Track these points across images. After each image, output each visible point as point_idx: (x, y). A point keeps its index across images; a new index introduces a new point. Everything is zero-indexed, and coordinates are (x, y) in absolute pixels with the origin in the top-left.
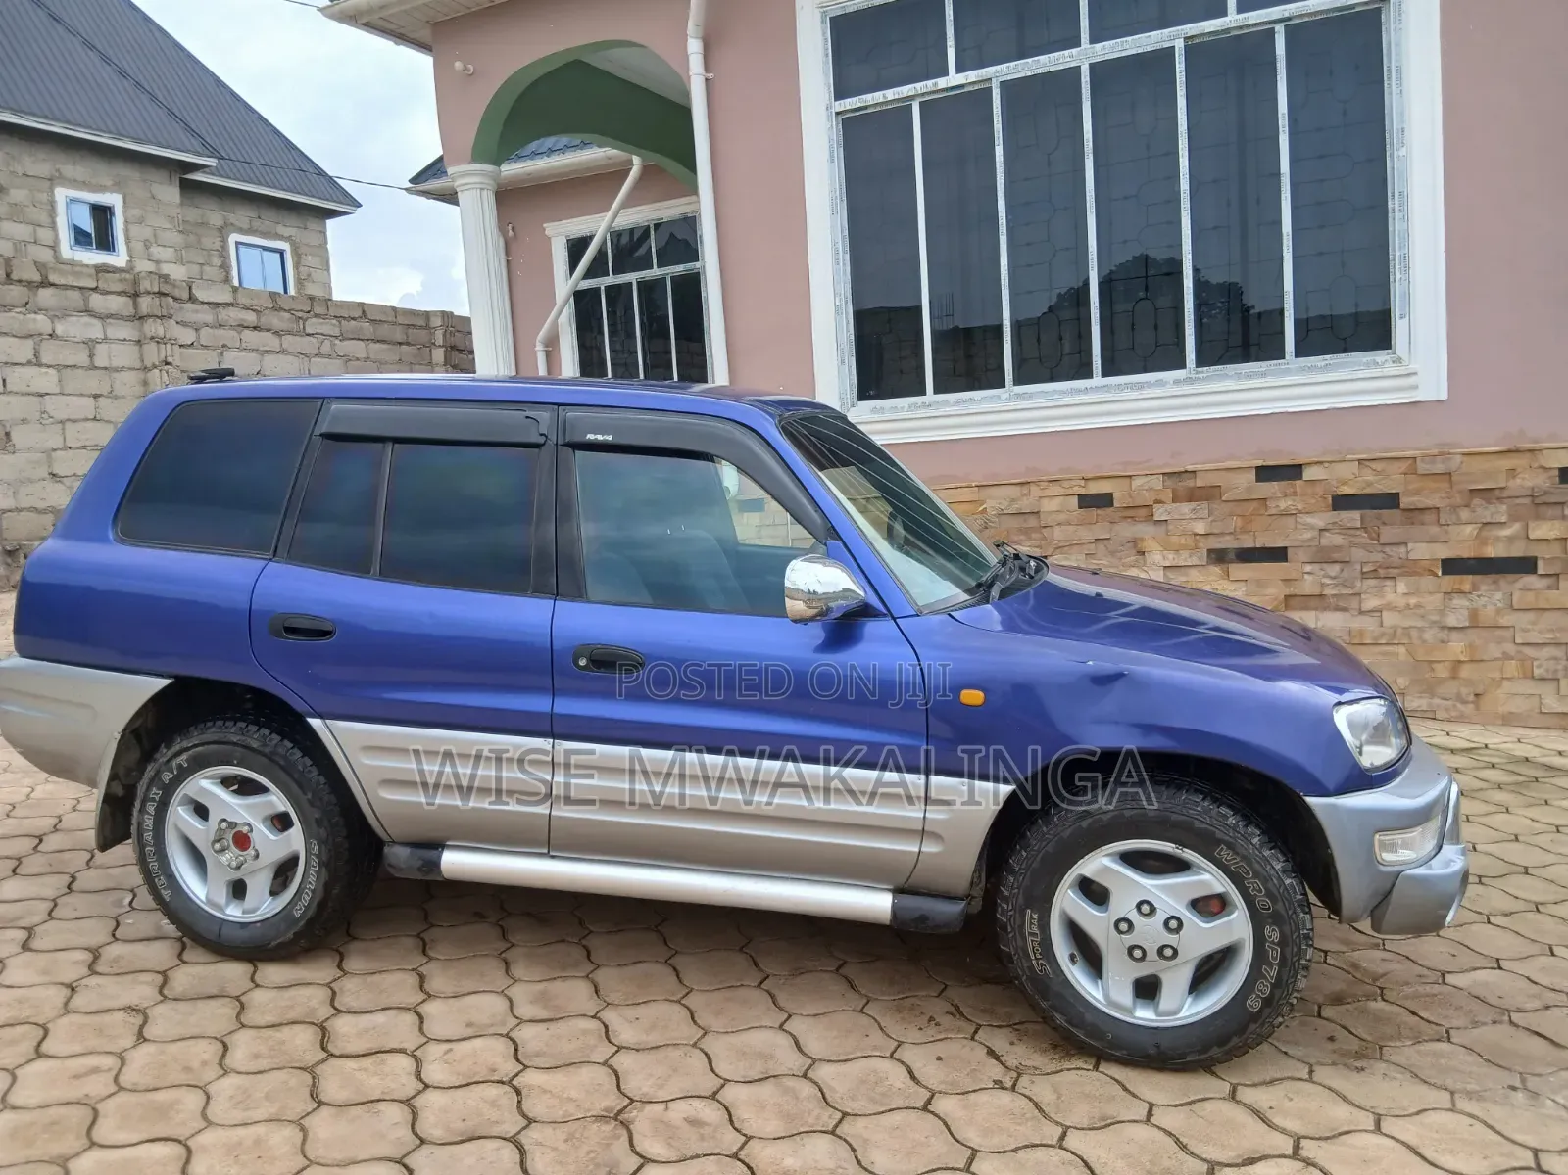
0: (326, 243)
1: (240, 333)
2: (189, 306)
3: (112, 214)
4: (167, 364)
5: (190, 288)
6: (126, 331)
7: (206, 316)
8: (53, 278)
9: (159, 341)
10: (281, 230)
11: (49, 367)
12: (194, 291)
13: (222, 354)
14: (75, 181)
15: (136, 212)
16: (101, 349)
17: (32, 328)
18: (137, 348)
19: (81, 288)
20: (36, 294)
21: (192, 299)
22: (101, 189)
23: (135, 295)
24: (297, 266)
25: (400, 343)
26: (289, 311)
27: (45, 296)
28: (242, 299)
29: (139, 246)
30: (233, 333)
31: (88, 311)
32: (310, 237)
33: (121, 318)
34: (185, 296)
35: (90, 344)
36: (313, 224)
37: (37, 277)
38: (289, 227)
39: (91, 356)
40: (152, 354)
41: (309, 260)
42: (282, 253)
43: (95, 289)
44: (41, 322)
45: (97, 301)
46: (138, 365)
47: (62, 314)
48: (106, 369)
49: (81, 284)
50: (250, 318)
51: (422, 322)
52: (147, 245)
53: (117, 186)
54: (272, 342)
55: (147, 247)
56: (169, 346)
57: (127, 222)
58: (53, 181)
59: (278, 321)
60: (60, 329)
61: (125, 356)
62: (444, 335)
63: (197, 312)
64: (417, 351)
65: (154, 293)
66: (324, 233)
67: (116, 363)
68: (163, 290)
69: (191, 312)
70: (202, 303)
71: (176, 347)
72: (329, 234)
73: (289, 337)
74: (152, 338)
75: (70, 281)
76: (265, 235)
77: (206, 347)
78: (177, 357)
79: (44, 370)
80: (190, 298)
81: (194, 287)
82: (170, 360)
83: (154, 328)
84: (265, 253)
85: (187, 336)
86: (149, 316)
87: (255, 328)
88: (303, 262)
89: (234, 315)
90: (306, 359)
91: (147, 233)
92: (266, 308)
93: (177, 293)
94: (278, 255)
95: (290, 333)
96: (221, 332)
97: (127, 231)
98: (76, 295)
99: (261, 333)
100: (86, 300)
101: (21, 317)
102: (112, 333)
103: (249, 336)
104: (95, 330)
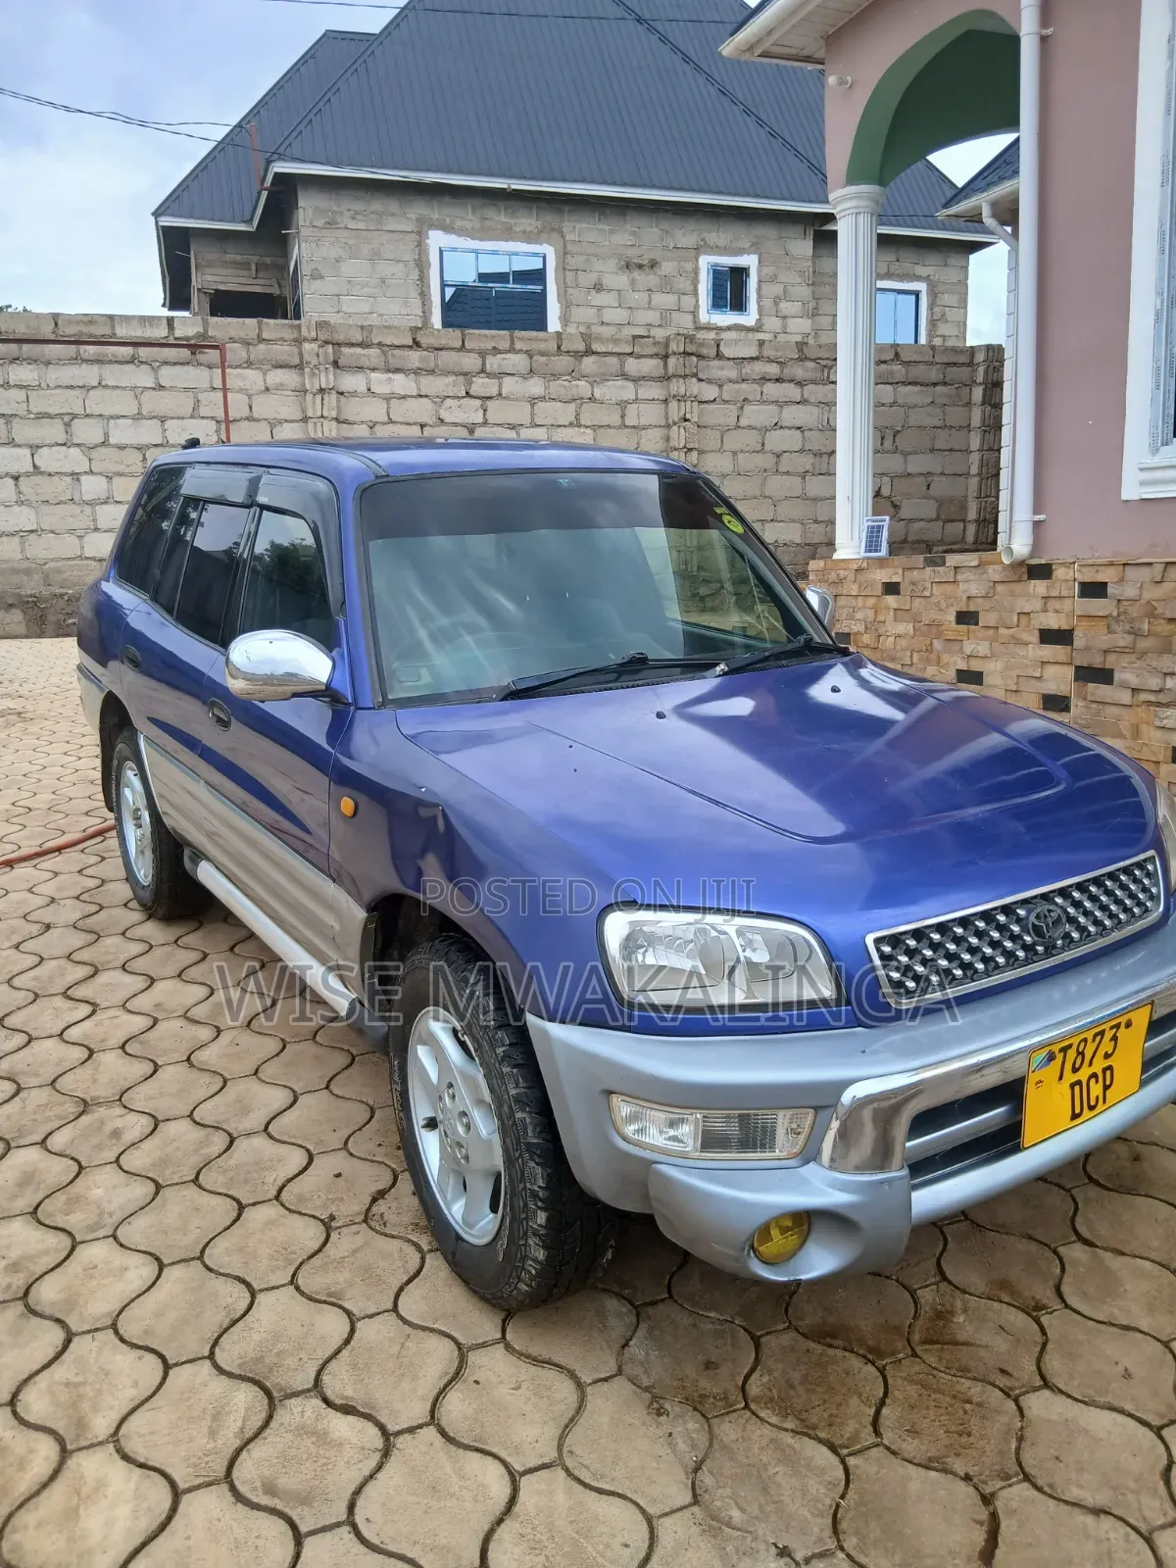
0: (966, 278)
1: (762, 386)
2: (715, 363)
3: (748, 275)
4: (686, 420)
5: (718, 346)
6: (654, 391)
7: (731, 372)
8: (596, 347)
9: (681, 399)
10: (920, 270)
11: (587, 427)
12: (721, 348)
13: (742, 408)
14: (717, 247)
15: (768, 270)
16: (632, 409)
17: (574, 393)
18: (663, 406)
19: (619, 354)
20: (580, 362)
21: (719, 356)
22: (739, 252)
23: (666, 357)
24: (931, 306)
25: (935, 384)
26: (814, 360)
27: (589, 364)
28: (767, 352)
29: (768, 303)
30: (755, 386)
31: (625, 376)
32: (951, 275)
33: (652, 379)
34: (714, 352)
35: (623, 405)
36: (954, 260)
37: (581, 347)
38: (930, 266)
39: (623, 417)
40: (675, 410)
41: (946, 299)
42: (917, 294)
43: (631, 354)
44: (583, 387)
45: (632, 366)
46: (663, 423)
47: (604, 378)
48: (634, 427)
49: (619, 351)
50: (773, 370)
51: (962, 359)
52: (777, 301)
53: (755, 248)
54: (793, 392)
55: (776, 304)
56: (688, 403)
57: (760, 282)
58: (698, 250)
59: (799, 371)
60: (598, 393)
61: (652, 414)
62: (986, 372)
63: (722, 369)
64: (954, 392)
65: (680, 354)
66: (965, 268)
67: (643, 422)
68: (688, 350)
69: (717, 370)
70: (729, 359)
71: (695, 404)
72: (971, 268)
73: (812, 387)
74: (674, 396)
75: (610, 348)
76: (901, 278)
77: (727, 402)
78: (696, 413)
79: (582, 430)
80: (717, 355)
81: (722, 344)
82: (688, 416)
83: (677, 387)
84: (900, 296)
85: (711, 392)
86: (675, 376)
87: (777, 380)
88: (938, 302)
89: (759, 368)
90: (827, 408)
91: (778, 289)
92: (792, 359)
93: (705, 351)
94: (913, 297)
95: (814, 382)
96: (744, 386)
97: (759, 289)
98: (614, 360)
99: (783, 385)
100: (622, 365)
101: (566, 383)
102: (644, 393)
103: (771, 389)
104: (627, 391)
